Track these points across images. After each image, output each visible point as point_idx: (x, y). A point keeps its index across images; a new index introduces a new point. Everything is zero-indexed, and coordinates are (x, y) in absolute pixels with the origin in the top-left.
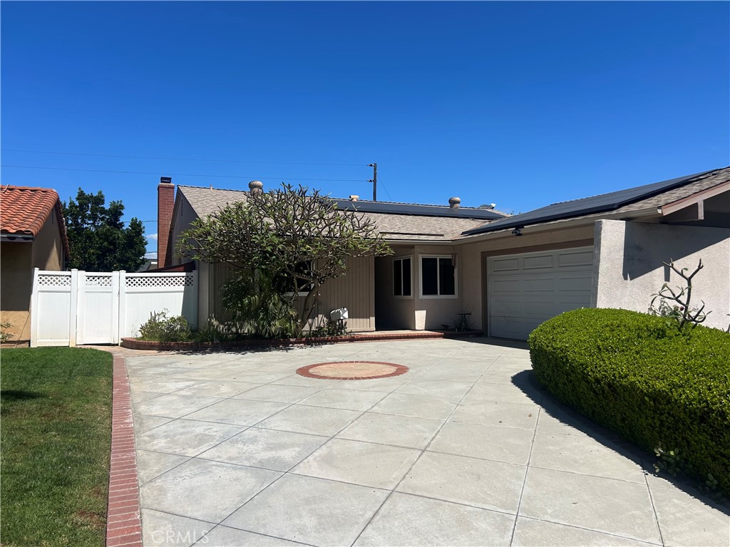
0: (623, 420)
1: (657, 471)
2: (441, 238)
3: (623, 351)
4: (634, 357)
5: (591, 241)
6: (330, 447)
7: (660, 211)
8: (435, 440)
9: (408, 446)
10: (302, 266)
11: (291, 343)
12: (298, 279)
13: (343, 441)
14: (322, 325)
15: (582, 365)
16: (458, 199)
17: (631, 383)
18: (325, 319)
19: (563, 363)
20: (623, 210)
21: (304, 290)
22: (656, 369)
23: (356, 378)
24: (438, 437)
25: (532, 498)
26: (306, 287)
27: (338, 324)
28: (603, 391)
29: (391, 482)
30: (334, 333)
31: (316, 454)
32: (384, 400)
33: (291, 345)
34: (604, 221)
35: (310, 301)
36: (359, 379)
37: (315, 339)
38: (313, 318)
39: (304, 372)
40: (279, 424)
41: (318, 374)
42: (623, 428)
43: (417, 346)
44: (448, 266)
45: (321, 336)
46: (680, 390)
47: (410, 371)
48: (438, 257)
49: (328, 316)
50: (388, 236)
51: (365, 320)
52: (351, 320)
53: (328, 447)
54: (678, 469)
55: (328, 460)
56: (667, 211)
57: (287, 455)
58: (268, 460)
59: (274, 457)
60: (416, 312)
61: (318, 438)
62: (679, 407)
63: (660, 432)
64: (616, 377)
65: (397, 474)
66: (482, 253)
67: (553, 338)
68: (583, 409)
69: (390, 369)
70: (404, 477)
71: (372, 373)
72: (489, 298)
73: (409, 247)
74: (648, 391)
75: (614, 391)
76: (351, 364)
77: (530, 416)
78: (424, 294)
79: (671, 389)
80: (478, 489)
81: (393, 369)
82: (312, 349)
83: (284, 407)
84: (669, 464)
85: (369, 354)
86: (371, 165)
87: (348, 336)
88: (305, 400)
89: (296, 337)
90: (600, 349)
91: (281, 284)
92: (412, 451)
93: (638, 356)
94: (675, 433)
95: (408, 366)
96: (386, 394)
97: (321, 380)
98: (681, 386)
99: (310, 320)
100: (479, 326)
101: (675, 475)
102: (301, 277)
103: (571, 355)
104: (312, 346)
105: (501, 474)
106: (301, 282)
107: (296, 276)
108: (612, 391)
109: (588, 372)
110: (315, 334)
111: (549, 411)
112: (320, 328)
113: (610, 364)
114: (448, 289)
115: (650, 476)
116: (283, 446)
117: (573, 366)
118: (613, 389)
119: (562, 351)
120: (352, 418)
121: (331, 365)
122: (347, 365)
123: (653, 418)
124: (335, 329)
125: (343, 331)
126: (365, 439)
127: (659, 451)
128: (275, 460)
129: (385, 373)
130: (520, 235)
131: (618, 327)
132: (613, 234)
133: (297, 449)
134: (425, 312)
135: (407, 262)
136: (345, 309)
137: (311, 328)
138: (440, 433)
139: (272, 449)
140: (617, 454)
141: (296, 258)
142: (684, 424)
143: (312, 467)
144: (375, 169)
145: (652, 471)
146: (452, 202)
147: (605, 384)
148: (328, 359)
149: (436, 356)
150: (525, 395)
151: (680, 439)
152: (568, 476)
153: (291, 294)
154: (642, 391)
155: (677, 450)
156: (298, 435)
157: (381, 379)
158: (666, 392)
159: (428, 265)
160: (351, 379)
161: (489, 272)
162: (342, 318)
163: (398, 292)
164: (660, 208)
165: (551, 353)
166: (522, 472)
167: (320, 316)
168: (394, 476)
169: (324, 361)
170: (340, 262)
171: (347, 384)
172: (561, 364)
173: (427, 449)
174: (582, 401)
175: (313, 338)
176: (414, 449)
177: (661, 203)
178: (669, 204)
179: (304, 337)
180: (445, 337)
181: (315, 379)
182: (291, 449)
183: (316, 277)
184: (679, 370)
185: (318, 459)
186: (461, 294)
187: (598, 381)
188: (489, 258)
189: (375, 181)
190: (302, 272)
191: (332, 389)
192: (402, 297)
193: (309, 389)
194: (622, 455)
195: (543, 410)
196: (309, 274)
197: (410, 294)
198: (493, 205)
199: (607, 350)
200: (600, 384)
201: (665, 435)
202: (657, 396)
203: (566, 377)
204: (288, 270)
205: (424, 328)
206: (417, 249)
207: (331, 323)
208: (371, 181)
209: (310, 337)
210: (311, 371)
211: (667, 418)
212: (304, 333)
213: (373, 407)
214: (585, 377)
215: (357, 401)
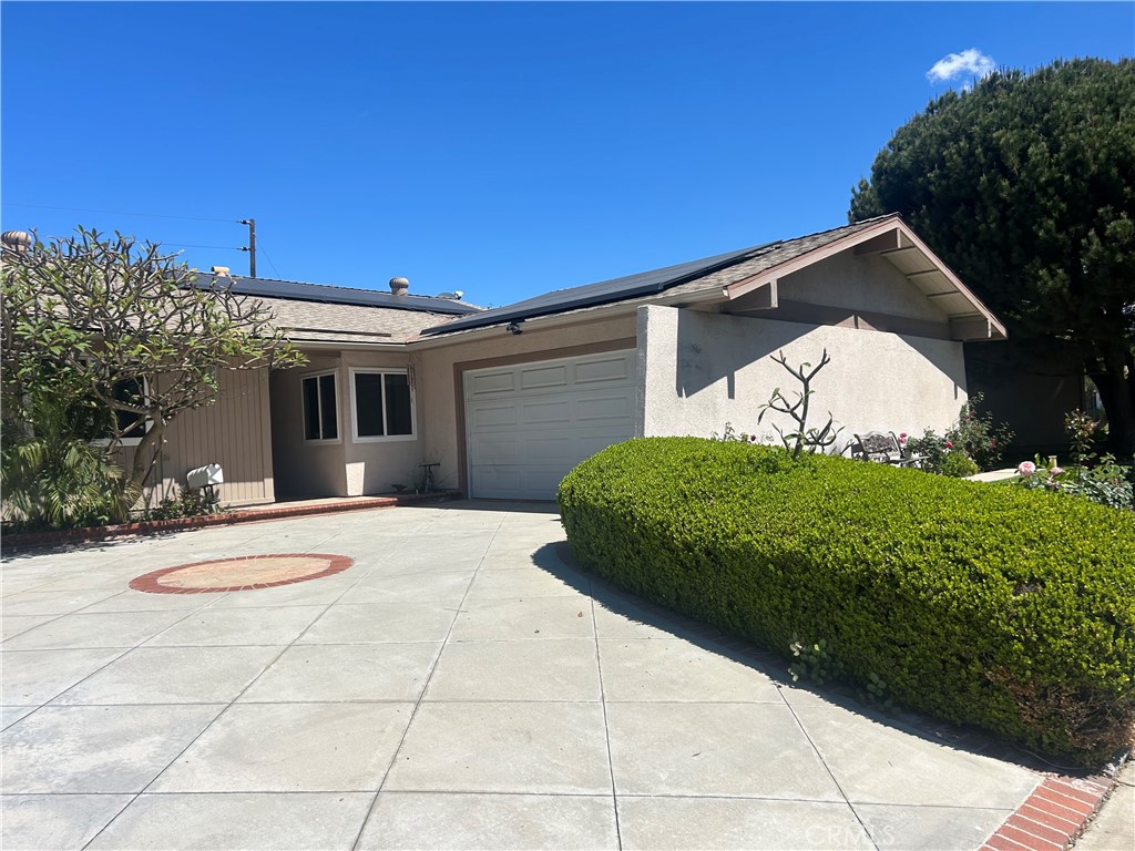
0: (730, 605)
1: (795, 679)
2: (388, 340)
3: (722, 496)
4: (741, 504)
5: (634, 340)
6: (230, 723)
7: (725, 293)
8: (433, 680)
9: (386, 697)
10: (127, 387)
11: (110, 534)
12: (118, 412)
13: (256, 708)
14: (171, 497)
15: (661, 523)
16: (404, 280)
17: (744, 545)
18: (177, 487)
19: (626, 523)
20: (672, 292)
21: (130, 435)
22: (779, 519)
23: (258, 586)
24: (437, 672)
25: (628, 758)
26: (137, 428)
27: (202, 493)
28: (698, 562)
29: (372, 775)
30: (197, 511)
31: (200, 742)
32: (320, 620)
33: (109, 538)
34: (650, 307)
35: (146, 454)
36: (262, 586)
37: (160, 523)
38: (153, 486)
39: (147, 583)
40: (109, 690)
41: (178, 585)
42: (729, 617)
43: (356, 521)
44: (399, 387)
45: (170, 518)
46: (824, 547)
47: (357, 563)
48: (383, 372)
49: (182, 481)
50: (293, 334)
51: (255, 484)
52: (228, 485)
53: (224, 725)
54: (823, 672)
55: (230, 752)
56: (735, 293)
57: (136, 755)
58: (93, 773)
59: (105, 765)
60: (348, 466)
61: (200, 709)
62: (823, 575)
63: (791, 618)
64: (717, 538)
65: (381, 756)
66: (455, 364)
67: (604, 485)
68: (659, 595)
69: (319, 564)
70: (394, 759)
71: (286, 575)
72: (468, 439)
73: (332, 354)
74: (772, 555)
75: (716, 560)
76: (240, 562)
77: (580, 615)
78: (361, 434)
79: (808, 548)
80: (534, 758)
81: (325, 564)
82: (156, 541)
83: (114, 657)
84: (809, 667)
85: (271, 542)
86: (245, 223)
87: (224, 515)
88: (158, 637)
89: (119, 522)
90: (685, 496)
91: (84, 421)
92: (398, 706)
93: (746, 502)
94: (814, 616)
95: (351, 556)
96: (323, 608)
97: (185, 596)
98: (823, 542)
99: (146, 491)
100: (455, 484)
101: (822, 682)
102: (127, 409)
103: (639, 511)
104: (153, 536)
105: (564, 723)
106: (126, 418)
107: (116, 405)
108: (712, 560)
109: (672, 533)
110: (158, 515)
111: (606, 603)
112: (167, 503)
113: (705, 517)
114: (400, 425)
115: (785, 688)
116: (124, 738)
117: (644, 528)
118: (715, 556)
119: (623, 504)
120: (266, 660)
121: (202, 567)
122: (235, 564)
123: (781, 597)
124: (198, 503)
125: (213, 506)
126: (301, 697)
127: (796, 648)
128: (109, 770)
129: (310, 573)
130: (519, 332)
131: (704, 460)
132: (662, 325)
133: (158, 739)
134: (363, 464)
135: (329, 382)
136: (217, 466)
137: (148, 505)
138: (439, 666)
139: (98, 747)
140: (728, 660)
141: (113, 373)
142: (829, 601)
143: (198, 773)
144: (252, 230)
145: (787, 681)
146: (396, 286)
147: (700, 550)
148: (192, 556)
149: (394, 534)
150: (561, 582)
151: (825, 624)
152: (671, 709)
153: (106, 442)
154: (762, 556)
155: (823, 641)
156: (154, 709)
157: (307, 583)
158: (800, 553)
159: (366, 384)
160: (248, 588)
161: (467, 395)
162: (210, 482)
163: (313, 434)
164: (726, 287)
165: (604, 510)
166: (598, 714)
167: (166, 481)
168: (373, 761)
169: (185, 561)
170: (206, 378)
171: (242, 599)
172: (623, 527)
173: (424, 698)
174: (658, 581)
175: (155, 523)
176: (399, 701)
177: (726, 283)
178: (736, 285)
179: (134, 521)
180: (399, 504)
181: (173, 596)
182: (143, 741)
183: (157, 408)
184: (815, 517)
185: (208, 752)
186: (422, 432)
187: (688, 547)
188: (467, 373)
189: (252, 249)
190: (127, 399)
191: (212, 610)
192: (322, 441)
193: (165, 615)
194: (735, 661)
195: (597, 604)
196: (141, 402)
197: (336, 437)
198: (460, 294)
199: (697, 497)
200: (692, 551)
201: (799, 620)
202: (786, 562)
203: (630, 546)
204: (98, 395)
205: (361, 493)
206: (345, 358)
207: (188, 492)
208: (245, 249)
209: (149, 520)
210: (160, 581)
211: (804, 594)
212: (137, 515)
213: (302, 634)
214: (666, 543)
215: (267, 628)
